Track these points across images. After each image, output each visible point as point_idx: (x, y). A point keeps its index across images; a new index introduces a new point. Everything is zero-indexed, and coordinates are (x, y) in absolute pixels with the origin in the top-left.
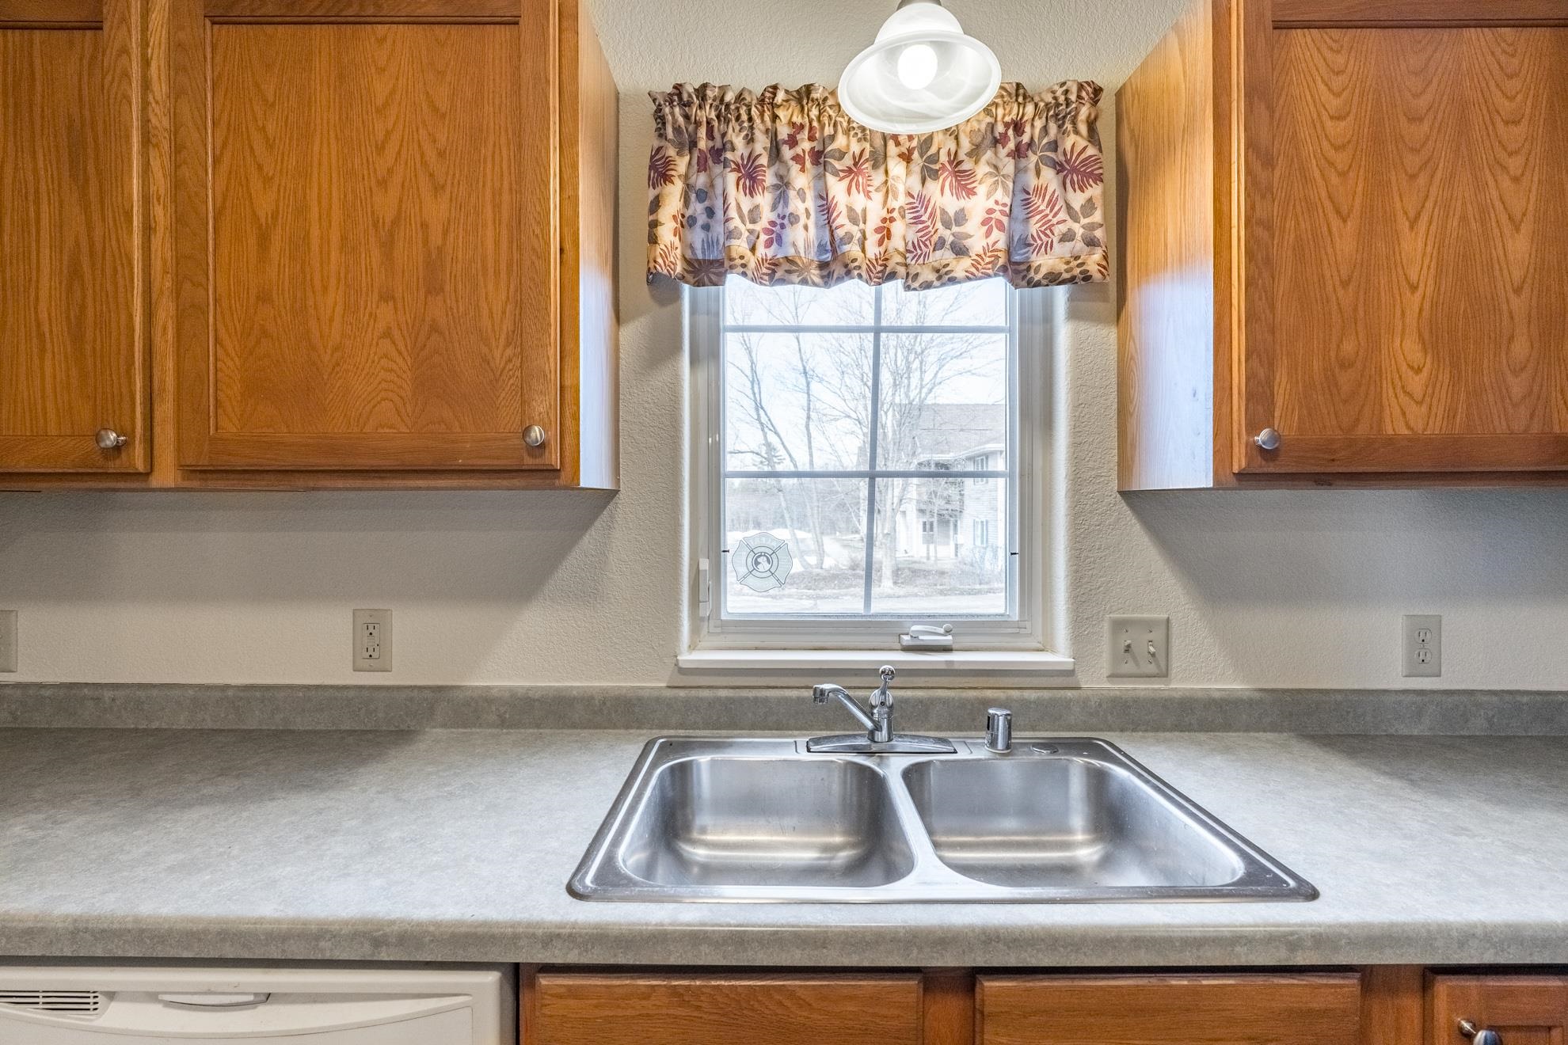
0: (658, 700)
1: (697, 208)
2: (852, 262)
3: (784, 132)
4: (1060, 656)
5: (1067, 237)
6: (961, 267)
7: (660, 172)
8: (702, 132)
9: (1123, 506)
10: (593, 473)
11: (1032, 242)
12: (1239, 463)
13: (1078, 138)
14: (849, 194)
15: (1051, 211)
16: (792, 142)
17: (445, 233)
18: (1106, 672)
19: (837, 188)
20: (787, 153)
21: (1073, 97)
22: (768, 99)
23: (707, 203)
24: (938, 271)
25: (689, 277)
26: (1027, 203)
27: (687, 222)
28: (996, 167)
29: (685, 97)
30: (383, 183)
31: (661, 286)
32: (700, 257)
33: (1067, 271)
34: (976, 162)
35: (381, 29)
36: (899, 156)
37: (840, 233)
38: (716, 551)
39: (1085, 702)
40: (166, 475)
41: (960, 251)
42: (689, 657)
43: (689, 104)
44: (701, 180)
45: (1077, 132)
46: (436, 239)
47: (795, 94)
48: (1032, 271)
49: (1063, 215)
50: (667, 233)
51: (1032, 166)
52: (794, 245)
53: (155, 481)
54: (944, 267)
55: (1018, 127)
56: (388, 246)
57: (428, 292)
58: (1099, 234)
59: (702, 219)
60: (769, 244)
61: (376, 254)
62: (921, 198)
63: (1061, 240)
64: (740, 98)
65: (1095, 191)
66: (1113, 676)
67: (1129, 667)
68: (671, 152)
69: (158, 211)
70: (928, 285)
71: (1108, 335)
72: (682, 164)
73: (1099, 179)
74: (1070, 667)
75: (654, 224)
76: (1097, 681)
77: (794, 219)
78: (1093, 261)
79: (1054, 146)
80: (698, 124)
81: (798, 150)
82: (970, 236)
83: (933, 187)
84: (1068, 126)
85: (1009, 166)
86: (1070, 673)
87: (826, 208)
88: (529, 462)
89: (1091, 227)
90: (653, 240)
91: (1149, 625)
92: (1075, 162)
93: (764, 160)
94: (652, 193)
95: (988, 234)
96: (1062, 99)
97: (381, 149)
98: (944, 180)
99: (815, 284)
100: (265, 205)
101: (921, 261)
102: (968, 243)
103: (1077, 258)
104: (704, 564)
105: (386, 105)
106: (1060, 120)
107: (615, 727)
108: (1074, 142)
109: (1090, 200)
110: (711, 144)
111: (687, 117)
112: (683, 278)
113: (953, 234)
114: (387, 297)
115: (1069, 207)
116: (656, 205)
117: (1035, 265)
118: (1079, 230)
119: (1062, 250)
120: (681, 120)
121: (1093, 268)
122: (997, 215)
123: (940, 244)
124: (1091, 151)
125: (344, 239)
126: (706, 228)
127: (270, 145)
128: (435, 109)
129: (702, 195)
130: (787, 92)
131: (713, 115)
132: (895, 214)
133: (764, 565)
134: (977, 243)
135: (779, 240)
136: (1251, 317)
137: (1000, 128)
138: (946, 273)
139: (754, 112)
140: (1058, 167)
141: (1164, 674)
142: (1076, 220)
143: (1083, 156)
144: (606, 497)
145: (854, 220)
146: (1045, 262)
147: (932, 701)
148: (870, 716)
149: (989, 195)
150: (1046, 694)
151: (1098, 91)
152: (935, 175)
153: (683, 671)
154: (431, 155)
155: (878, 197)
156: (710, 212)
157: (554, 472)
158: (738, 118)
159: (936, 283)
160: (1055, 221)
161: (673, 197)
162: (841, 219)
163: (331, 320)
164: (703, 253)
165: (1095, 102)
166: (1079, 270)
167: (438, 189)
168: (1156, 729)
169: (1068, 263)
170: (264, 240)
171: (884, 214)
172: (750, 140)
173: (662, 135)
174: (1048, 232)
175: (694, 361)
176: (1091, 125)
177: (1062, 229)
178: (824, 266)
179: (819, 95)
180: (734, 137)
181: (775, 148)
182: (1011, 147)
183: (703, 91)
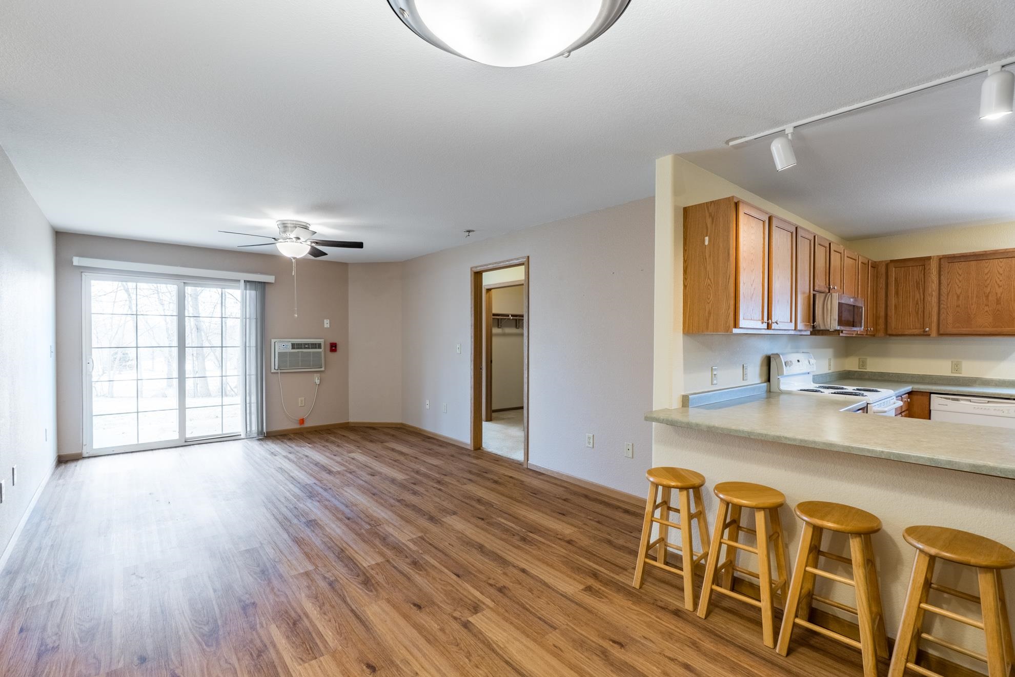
17: (1001, 294)
30: (986, 287)
35: (987, 261)
40: (934, 334)
53: (931, 336)
56: (987, 297)
57: (997, 304)
61: (984, 299)
69: (934, 293)
97: (986, 281)
100: (958, 291)
105: (987, 274)
114: (986, 305)
125: (977, 296)
127: (960, 281)
128: (999, 273)
154: (998, 281)
163: (973, 310)
167: (999, 287)
170: (958, 297)
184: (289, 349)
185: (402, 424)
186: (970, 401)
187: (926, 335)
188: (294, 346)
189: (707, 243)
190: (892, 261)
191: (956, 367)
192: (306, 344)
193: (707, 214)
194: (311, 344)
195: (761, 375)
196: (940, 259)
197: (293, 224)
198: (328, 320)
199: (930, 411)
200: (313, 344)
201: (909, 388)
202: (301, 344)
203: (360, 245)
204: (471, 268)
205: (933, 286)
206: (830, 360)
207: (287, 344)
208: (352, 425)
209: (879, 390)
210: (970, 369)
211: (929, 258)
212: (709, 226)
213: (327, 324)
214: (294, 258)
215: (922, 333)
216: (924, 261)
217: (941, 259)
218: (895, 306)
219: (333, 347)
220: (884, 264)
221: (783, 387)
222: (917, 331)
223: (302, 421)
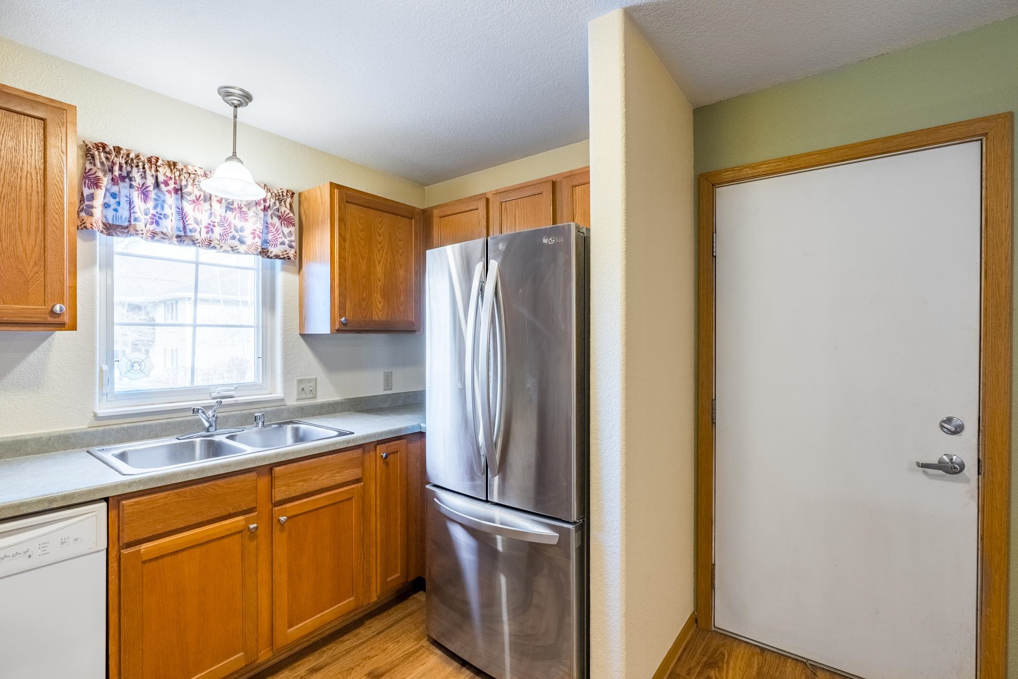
0: (86, 433)
1: (112, 201)
2: (196, 240)
3: (161, 178)
4: (279, 394)
5: (283, 243)
6: (242, 248)
7: (92, 181)
8: (116, 168)
9: (301, 339)
11: (269, 242)
12: (337, 327)
13: (286, 209)
14: (194, 211)
15: (277, 233)
16: (166, 184)
18: (295, 398)
19: (188, 208)
20: (162, 186)
21: (285, 194)
22: (153, 161)
23: (117, 200)
24: (232, 248)
25: (104, 231)
26: (267, 227)
27: (106, 206)
28: (257, 214)
29: (107, 150)
32: (111, 222)
33: (282, 255)
34: (249, 209)
36: (217, 201)
37: (189, 227)
39: (288, 410)
41: (242, 242)
42: (102, 412)
43: (109, 153)
44: (115, 189)
45: (286, 207)
47: (166, 162)
48: (269, 253)
49: (281, 235)
50: (97, 211)
51: (269, 214)
52: (166, 227)
54: (235, 247)
55: (265, 200)
58: (293, 244)
59: (114, 206)
60: (154, 223)
62: (225, 217)
63: (280, 244)
64: (137, 157)
65: (292, 229)
66: (298, 399)
67: (303, 396)
68: (99, 173)
70: (227, 252)
71: (295, 278)
72: (105, 181)
73: (294, 225)
74: (283, 398)
75: (91, 207)
76: (292, 402)
77: (165, 216)
78: (292, 253)
79: (278, 210)
80: (114, 163)
81: (169, 187)
82: (246, 237)
83: (231, 215)
84: (282, 203)
85: (262, 214)
86: (283, 400)
87: (182, 214)
88: (50, 320)
89: (291, 241)
91: (310, 380)
92: (286, 216)
93: (151, 188)
94: (88, 191)
95: (254, 238)
96: (281, 194)
98: (236, 214)
99: (175, 244)
101: (224, 241)
102: (245, 239)
103: (286, 251)
104: (105, 368)
106: (280, 201)
107: (57, 450)
108: (285, 209)
109: (290, 232)
110: (120, 173)
111: (107, 158)
112: (102, 232)
113: (239, 235)
115: (283, 233)
116: (91, 197)
117: (270, 251)
118: (287, 242)
119: (282, 248)
120: (104, 160)
121: (291, 256)
122: (257, 232)
123: (234, 238)
124: (291, 215)
126: (116, 210)
129: (115, 196)
130: (163, 160)
131: (123, 162)
132: (216, 224)
133: (136, 367)
134: (249, 240)
135: (157, 223)
136: (340, 285)
138: (236, 249)
139: (147, 166)
140: (279, 217)
141: (315, 397)
142: (286, 238)
143: (288, 216)
145: (197, 223)
146: (274, 250)
147: (229, 416)
149: (254, 224)
150: (275, 408)
151: (293, 194)
152: (232, 210)
153: (99, 419)
155: (207, 214)
156: (119, 204)
158: (137, 166)
159: (231, 252)
160: (278, 237)
161: (100, 195)
162: (190, 221)
164: (113, 221)
165: (292, 197)
166: (286, 255)
168: (313, 416)
169: (283, 252)
171: (209, 222)
172: (144, 177)
173: (92, 163)
174: (275, 240)
175: (104, 266)
176: (291, 205)
177: (281, 240)
178: (178, 237)
179: (179, 166)
180: (136, 174)
181: (157, 185)
182: (262, 207)
183: (118, 150)
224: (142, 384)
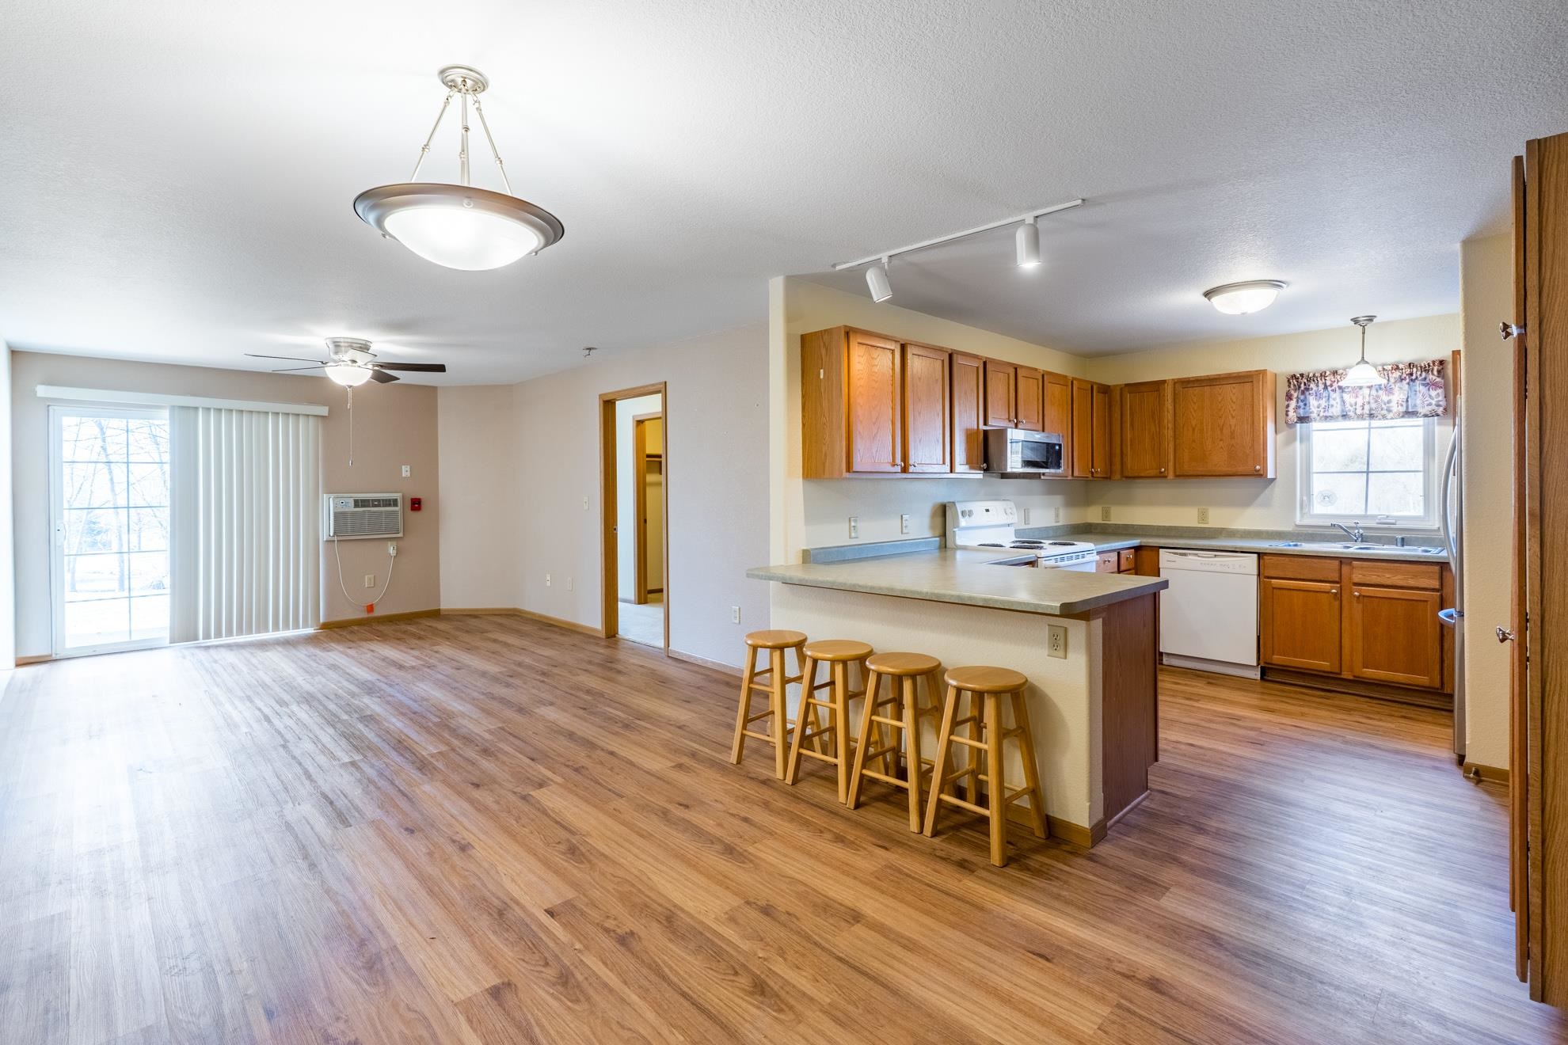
0: (1289, 533)
1: (1301, 405)
2: (1352, 415)
3: (1328, 383)
5: (1430, 404)
6: (1390, 416)
7: (1289, 397)
8: (1302, 385)
10: (1270, 475)
11: (1414, 405)
15: (1424, 397)
16: (1331, 386)
19: (1346, 396)
20: (1329, 389)
21: (1432, 364)
22: (1323, 375)
23: (1304, 403)
24: (1383, 416)
25: (1299, 422)
27: (1298, 408)
28: (1401, 388)
29: (1297, 376)
30: (1220, 418)
31: (1290, 426)
33: (1431, 413)
34: (1396, 385)
35: (1220, 386)
37: (1347, 408)
38: (1309, 495)
40: (1171, 476)
41: (1389, 411)
42: (1298, 522)
43: (1298, 378)
44: (1302, 397)
45: (1433, 375)
46: (1233, 428)
47: (1332, 372)
48: (1418, 414)
49: (1428, 398)
50: (1291, 413)
51: (1416, 385)
52: (1332, 412)
53: (1169, 478)
55: (1411, 374)
56: (1222, 430)
57: (1231, 439)
58: (1441, 403)
59: (1303, 406)
60: (1324, 412)
61: (1219, 432)
62: (1378, 396)
63: (1427, 405)
64: (1314, 375)
65: (1440, 390)
68: (1292, 392)
69: (1169, 425)
70: (1380, 419)
72: (1295, 395)
73: (1441, 387)
75: (1287, 411)
77: (1332, 406)
78: (1440, 410)
79: (1425, 379)
80: (1301, 383)
81: (1333, 388)
82: (1392, 407)
83: (1380, 392)
84: (1430, 373)
85: (1407, 386)
87: (1343, 402)
88: (1255, 473)
89: (1438, 401)
90: (1287, 415)
92: (1433, 381)
93: (1322, 391)
94: (1287, 403)
95: (1399, 405)
96: (1428, 365)
97: (1220, 410)
98: (1384, 392)
100: (1194, 423)
102: (1392, 409)
103: (1433, 409)
104: (1305, 498)
105: (1221, 402)
106: (1427, 371)
108: (1432, 377)
109: (1438, 392)
110: (1304, 387)
111: (1298, 382)
112: (1296, 422)
113: (1387, 406)
114: (1221, 440)
115: (1430, 396)
116: (1288, 406)
117: (1419, 412)
118: (1433, 402)
119: (1430, 408)
120: (1296, 383)
121: (1440, 413)
122: (1400, 402)
123: (1383, 408)
124: (1439, 379)
125: (1212, 429)
126: (1304, 409)
127: (1195, 411)
129: (1302, 401)
130: (1329, 372)
131: (1306, 380)
133: (1327, 499)
134: (1395, 408)
135: (1328, 411)
137: (1404, 375)
138: (1385, 417)
139: (1320, 379)
140: (1426, 385)
142: (1433, 399)
144: (1273, 480)
145: (1353, 405)
146: (1422, 410)
148: (1355, 536)
149: (1400, 395)
151: (1442, 361)
152: (1380, 389)
153: (1297, 526)
155: (1361, 398)
156: (1305, 405)
157: (1261, 475)
158: (1314, 381)
160: (1424, 400)
161: (1293, 404)
162: (1348, 405)
163: (1209, 445)
164: (1303, 416)
165: (1441, 364)
167: (1233, 417)
170: (1194, 429)
171: (1363, 402)
172: (1317, 386)
173: (1289, 387)
174: (1422, 402)
175: (1301, 441)
176: (1439, 372)
177: (1428, 402)
178: (1343, 416)
179: (1340, 372)
180: (1312, 385)
181: (1326, 387)
182: (1408, 380)
183: (1302, 375)
184: (351, 508)
185: (515, 610)
186: (1196, 555)
187: (1162, 476)
188: (357, 503)
189: (822, 377)
190: (1126, 385)
191: (1203, 516)
192: (376, 500)
193: (822, 344)
194: (383, 500)
195: (932, 527)
196: (1175, 383)
197: (348, 342)
198: (409, 467)
199: (1159, 569)
200: (386, 500)
201: (1135, 542)
202: (369, 500)
203: (440, 368)
204: (600, 396)
205: (1169, 416)
206: (1057, 509)
207: (347, 500)
208: (447, 613)
209: (1075, 543)
210: (1218, 518)
211: (1164, 382)
212: (823, 356)
213: (406, 471)
214: (350, 387)
215: (1159, 474)
216: (1158, 385)
217: (1177, 382)
218: (1131, 441)
219: (416, 504)
220: (1118, 388)
221: (959, 542)
222: (1152, 472)
223: (370, 608)
224: (1330, 510)
